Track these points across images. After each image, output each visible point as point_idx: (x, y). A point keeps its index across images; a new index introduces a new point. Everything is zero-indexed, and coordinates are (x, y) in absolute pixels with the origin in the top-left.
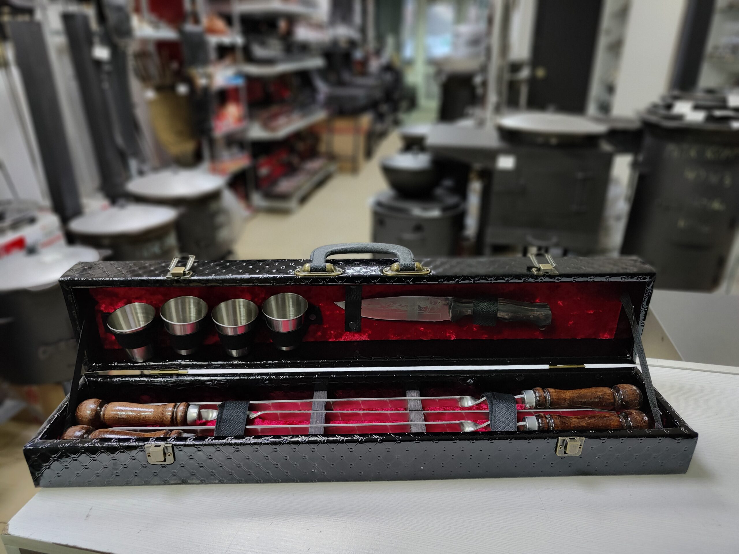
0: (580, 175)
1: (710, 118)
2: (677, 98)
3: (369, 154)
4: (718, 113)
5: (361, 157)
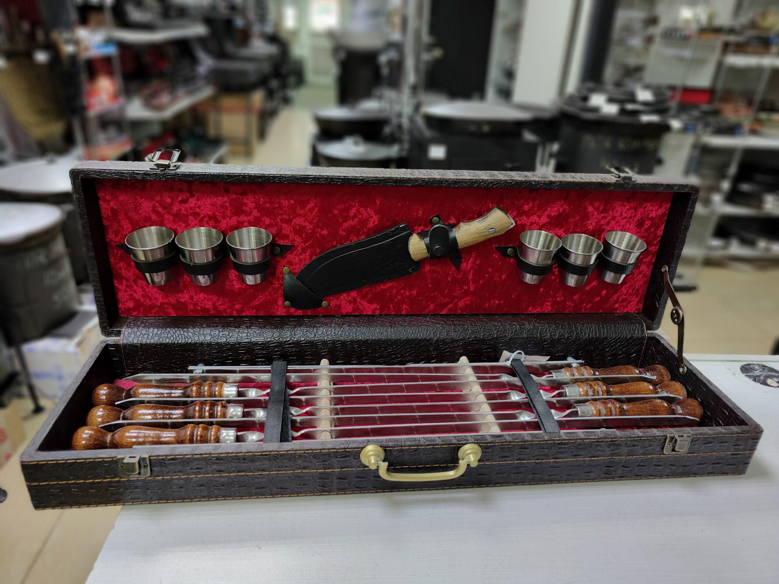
1: (623, 112)
2: (592, 90)
3: (262, 134)
4: (630, 107)
5: (255, 141)
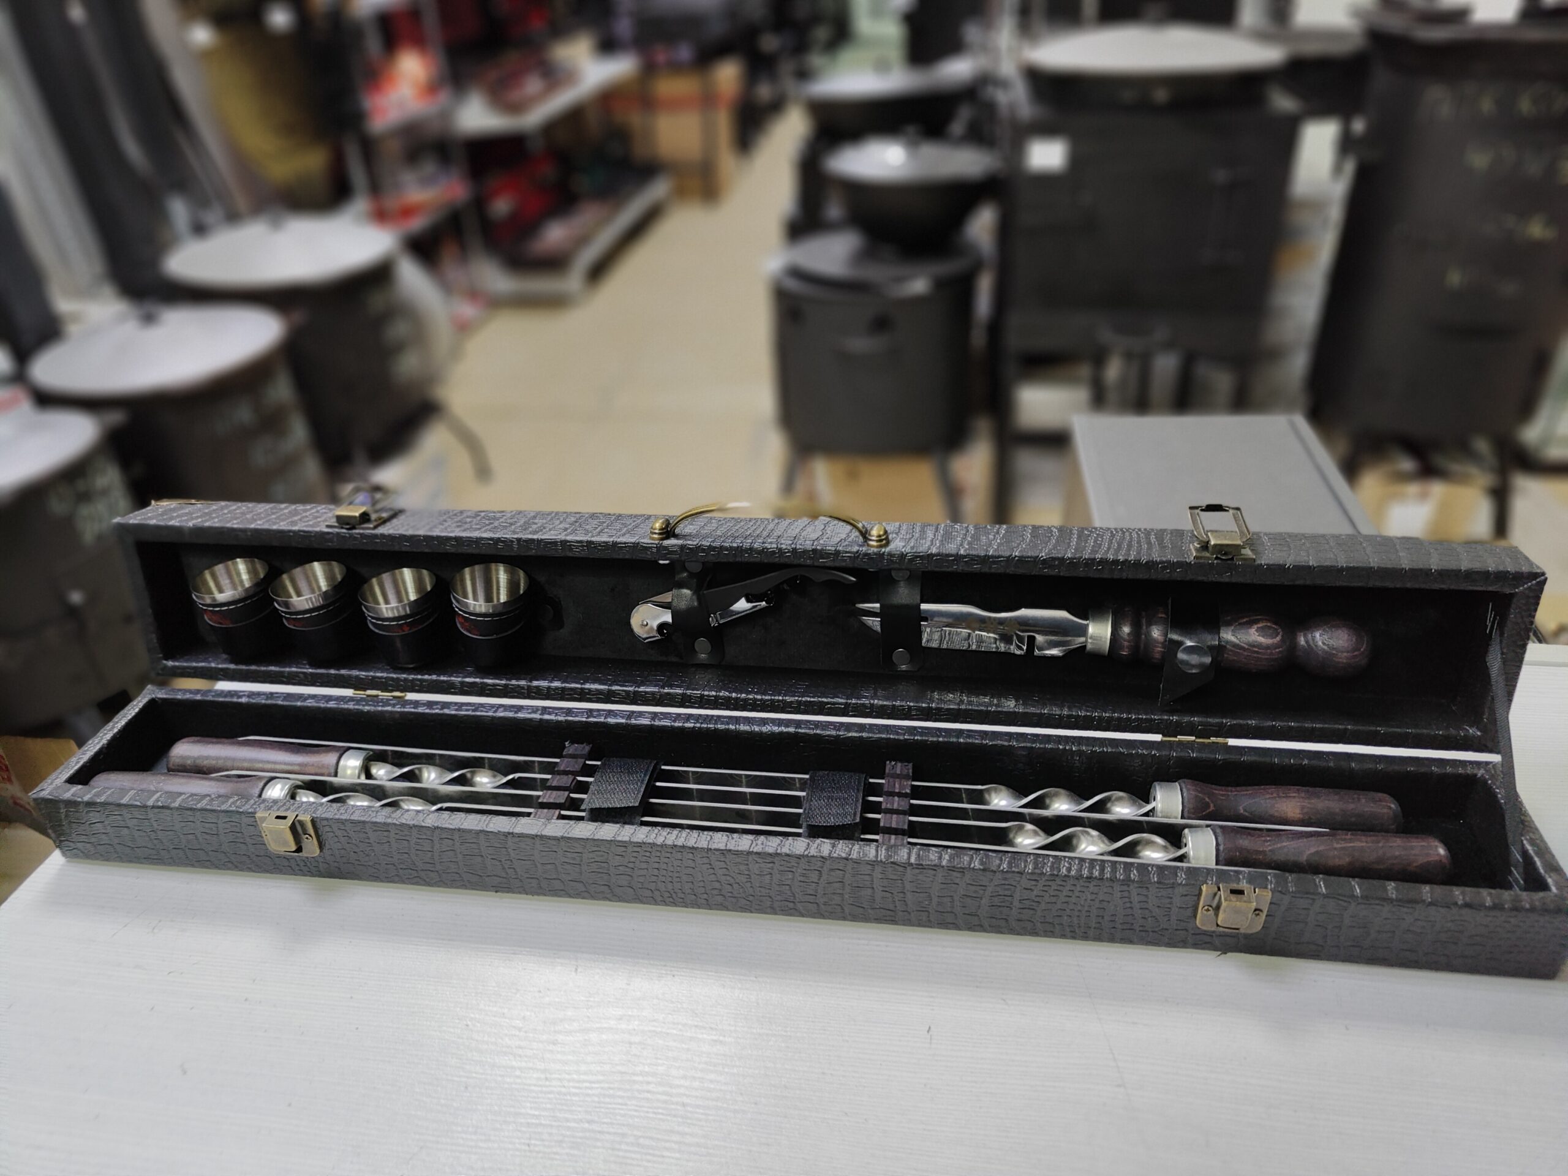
5: (727, 159)
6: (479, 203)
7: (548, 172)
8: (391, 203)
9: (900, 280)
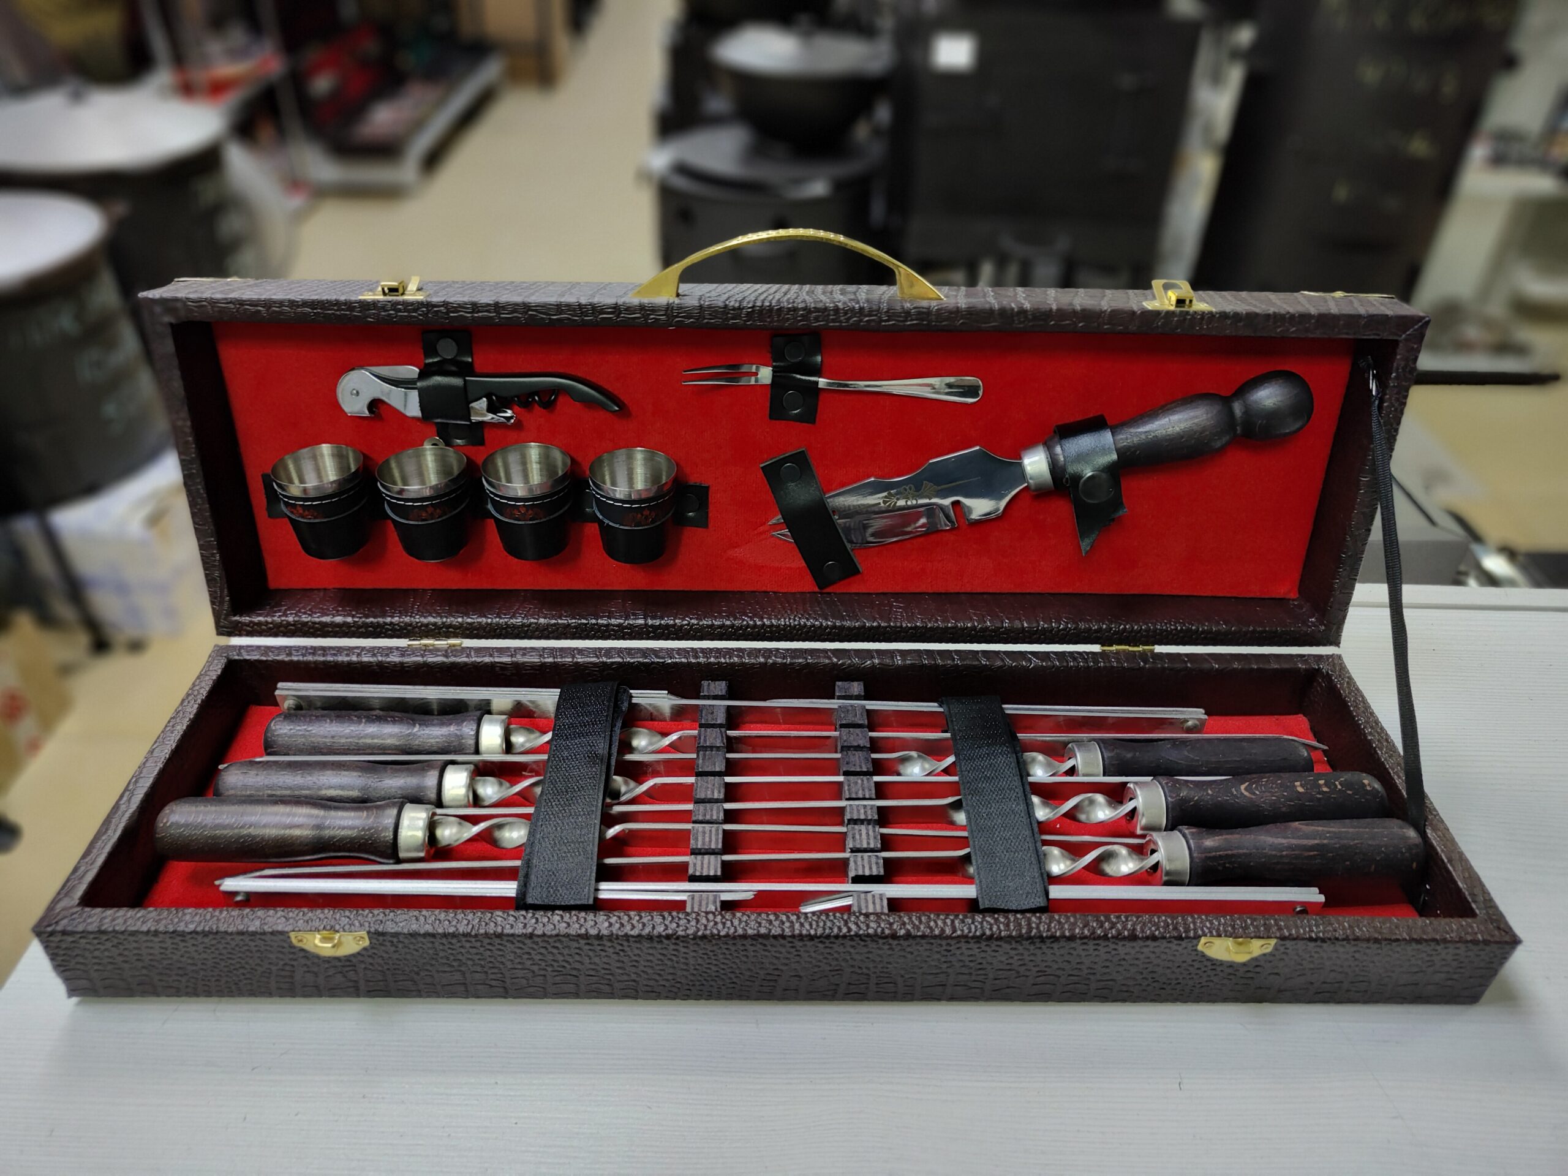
0: (1127, 81)
5: (561, 41)
6: (297, 79)
7: (371, 47)
8: (200, 76)
9: (798, 182)
